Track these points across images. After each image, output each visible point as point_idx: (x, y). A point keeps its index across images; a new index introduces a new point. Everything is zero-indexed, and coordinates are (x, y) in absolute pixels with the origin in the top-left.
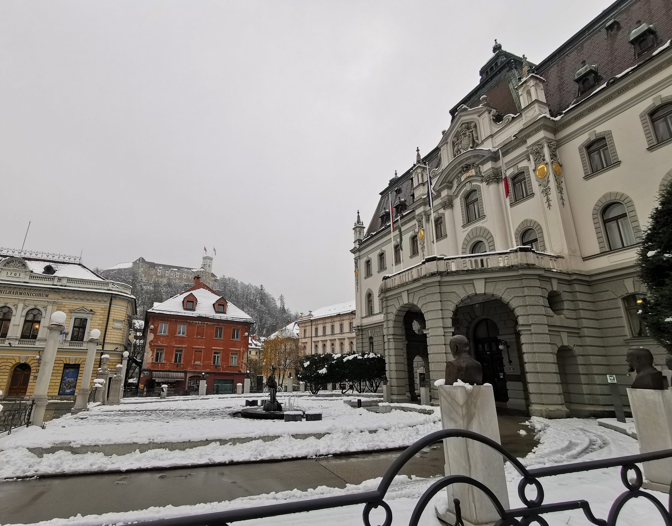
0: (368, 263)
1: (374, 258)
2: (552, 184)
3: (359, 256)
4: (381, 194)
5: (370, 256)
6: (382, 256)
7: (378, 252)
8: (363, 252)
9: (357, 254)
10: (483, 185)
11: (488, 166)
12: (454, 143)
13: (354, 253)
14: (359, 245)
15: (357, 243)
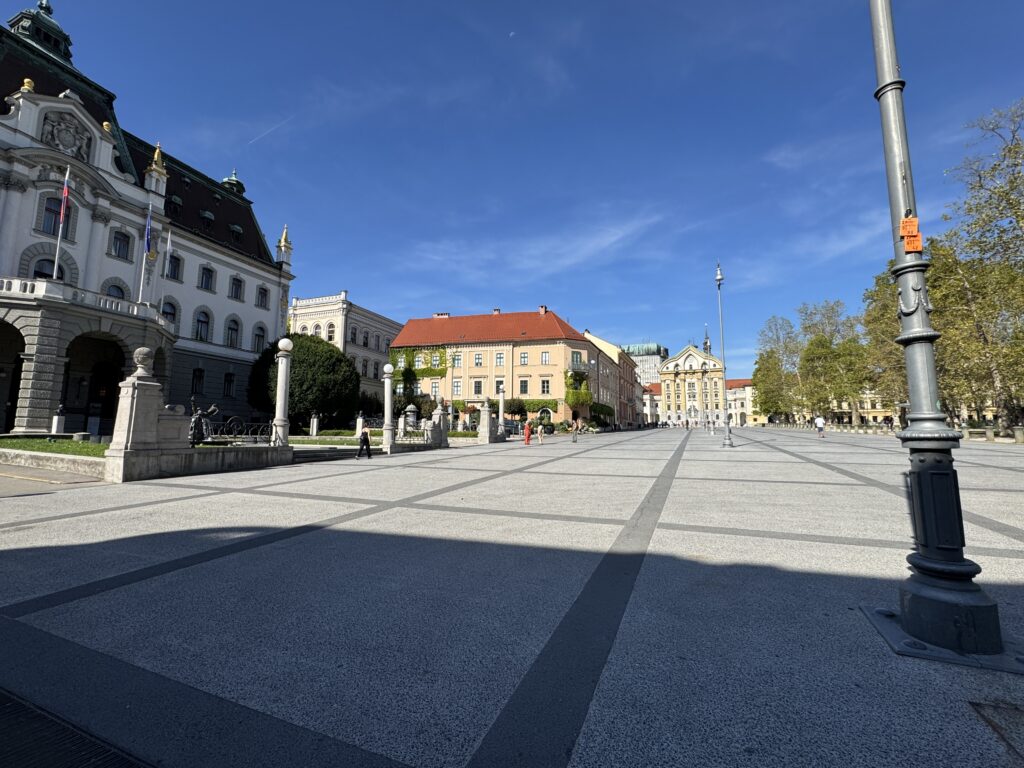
10: (85, 212)
11: (103, 203)
12: (46, 118)
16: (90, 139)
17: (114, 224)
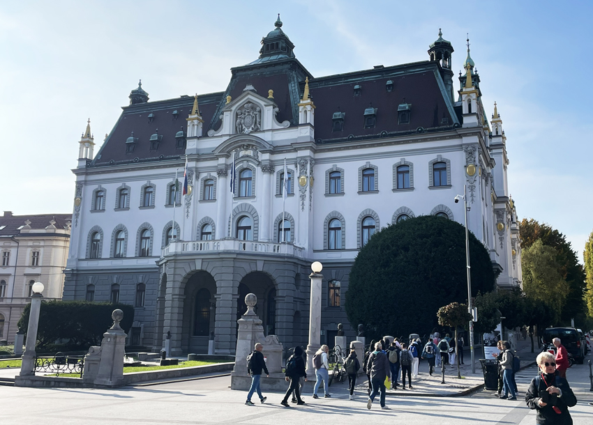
0: (98, 195)
1: (110, 189)
2: (307, 193)
3: (86, 181)
5: (104, 186)
6: (123, 192)
7: (118, 185)
9: (82, 178)
10: (259, 169)
11: (266, 156)
12: (237, 115)
13: (77, 174)
14: (87, 166)
15: (84, 163)
16: (260, 112)
17: (278, 169)
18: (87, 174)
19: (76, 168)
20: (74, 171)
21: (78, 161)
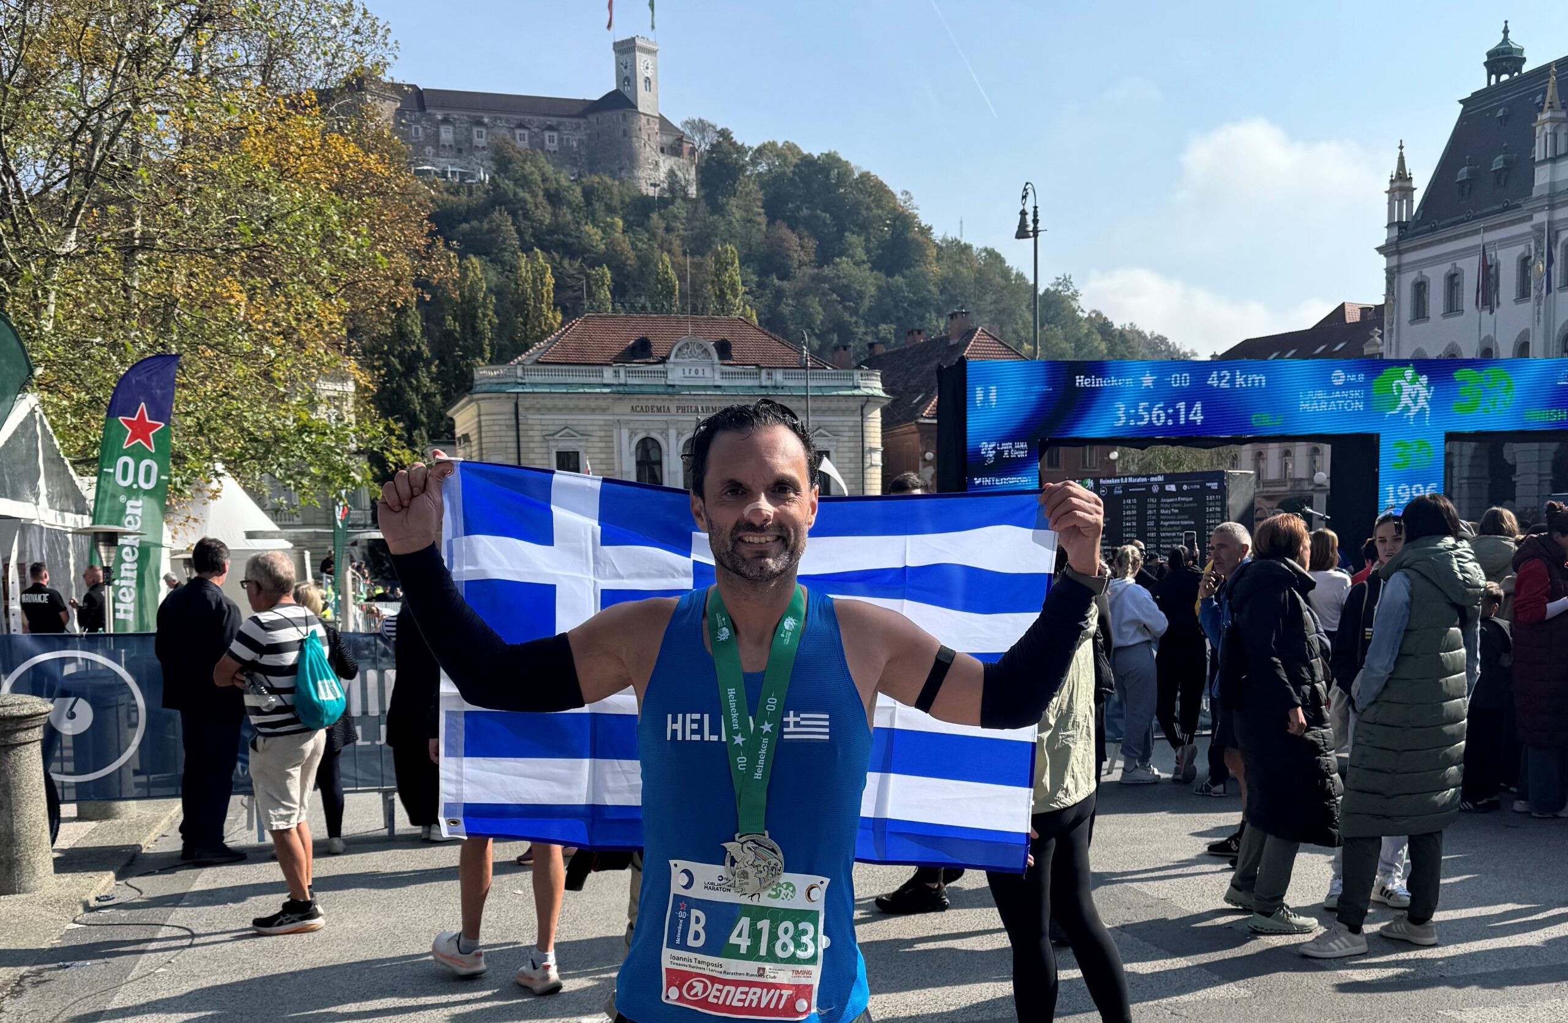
0: (1420, 288)
1: (1436, 277)
3: (1399, 266)
4: (1461, 102)
5: (1427, 272)
6: (1453, 281)
7: (1446, 268)
8: (1408, 258)
9: (1394, 260)
13: (1386, 255)
14: (1400, 238)
15: (1395, 232)
18: (1399, 253)
19: (1382, 243)
20: (1380, 250)
21: (1386, 230)
